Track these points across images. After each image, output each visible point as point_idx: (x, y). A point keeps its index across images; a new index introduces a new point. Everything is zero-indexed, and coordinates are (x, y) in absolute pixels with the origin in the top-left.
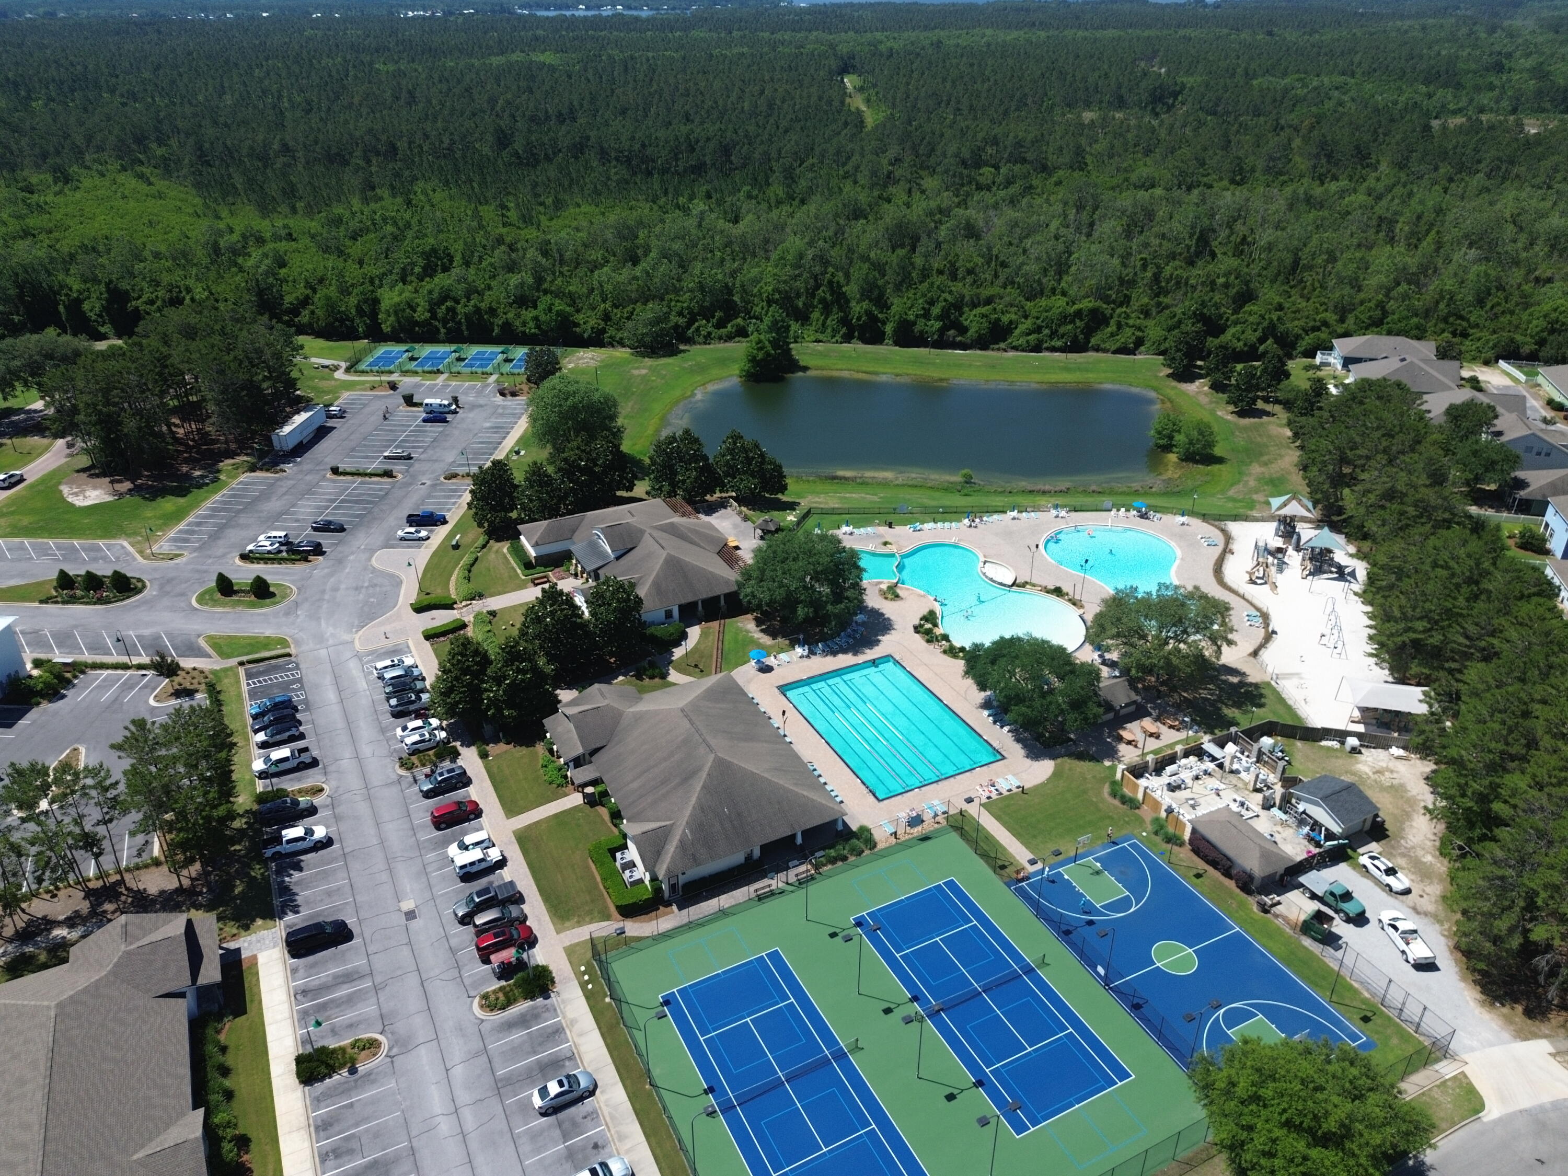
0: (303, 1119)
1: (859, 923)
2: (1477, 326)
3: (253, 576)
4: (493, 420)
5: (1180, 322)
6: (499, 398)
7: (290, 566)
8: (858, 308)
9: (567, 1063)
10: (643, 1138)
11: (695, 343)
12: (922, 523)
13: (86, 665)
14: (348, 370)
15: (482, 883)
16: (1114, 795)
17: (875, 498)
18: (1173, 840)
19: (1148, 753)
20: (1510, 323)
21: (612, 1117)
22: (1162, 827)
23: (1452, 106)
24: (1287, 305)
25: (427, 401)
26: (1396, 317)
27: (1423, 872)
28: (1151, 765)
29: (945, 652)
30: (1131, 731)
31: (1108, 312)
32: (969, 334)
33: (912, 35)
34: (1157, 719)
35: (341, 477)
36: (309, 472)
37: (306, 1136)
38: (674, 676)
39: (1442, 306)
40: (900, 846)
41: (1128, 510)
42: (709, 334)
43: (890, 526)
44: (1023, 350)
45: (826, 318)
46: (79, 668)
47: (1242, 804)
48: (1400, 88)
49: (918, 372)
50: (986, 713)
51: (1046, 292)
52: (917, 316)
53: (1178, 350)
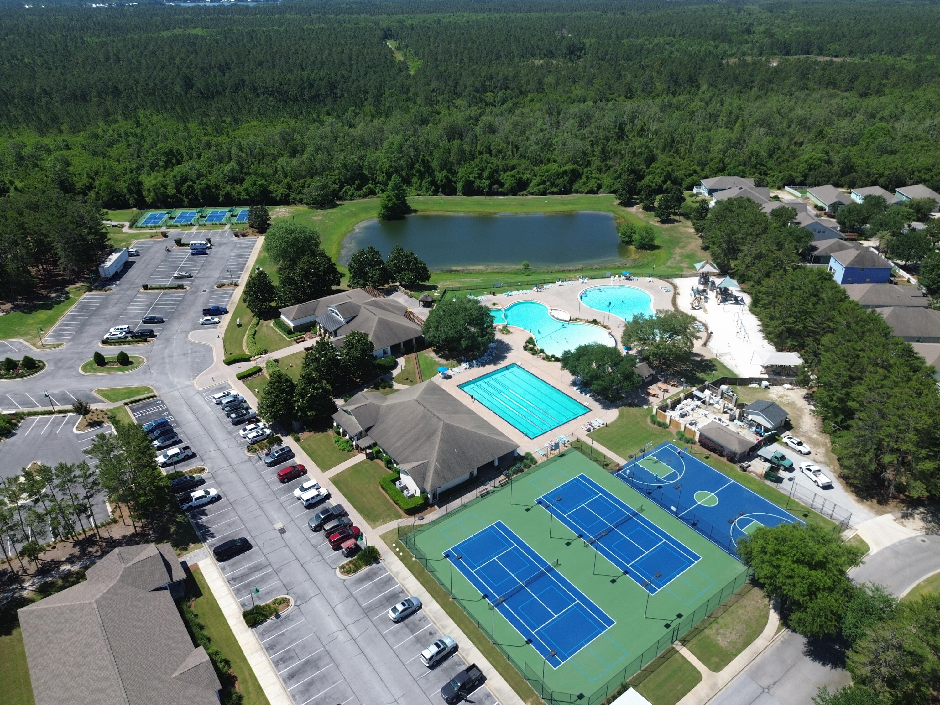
0: (257, 645)
1: (540, 502)
2: (771, 169)
3: (118, 353)
4: (236, 251)
5: (620, 174)
6: (235, 238)
7: (136, 345)
8: (440, 176)
9: (401, 595)
10: (456, 626)
11: (345, 200)
12: (511, 291)
13: (24, 414)
14: (131, 227)
15: (320, 507)
16: (654, 422)
17: (478, 280)
18: (690, 441)
19: (667, 399)
20: (788, 166)
21: (436, 618)
22: (683, 436)
23: (729, 53)
24: (674, 163)
25: (192, 242)
26: (732, 166)
27: (814, 443)
28: (670, 405)
29: (544, 359)
30: (653, 389)
31: (581, 171)
32: (506, 186)
33: (423, 16)
34: (665, 382)
35: (150, 291)
36: (128, 289)
37: (262, 654)
38: (396, 386)
39: (753, 159)
40: (550, 461)
41: (619, 277)
42: (353, 194)
43: (494, 294)
44: (537, 195)
45: (422, 182)
46: (20, 416)
47: (720, 420)
48: (700, 43)
49: (481, 210)
50: (575, 388)
51: (545, 161)
52: (475, 178)
53: (624, 189)
